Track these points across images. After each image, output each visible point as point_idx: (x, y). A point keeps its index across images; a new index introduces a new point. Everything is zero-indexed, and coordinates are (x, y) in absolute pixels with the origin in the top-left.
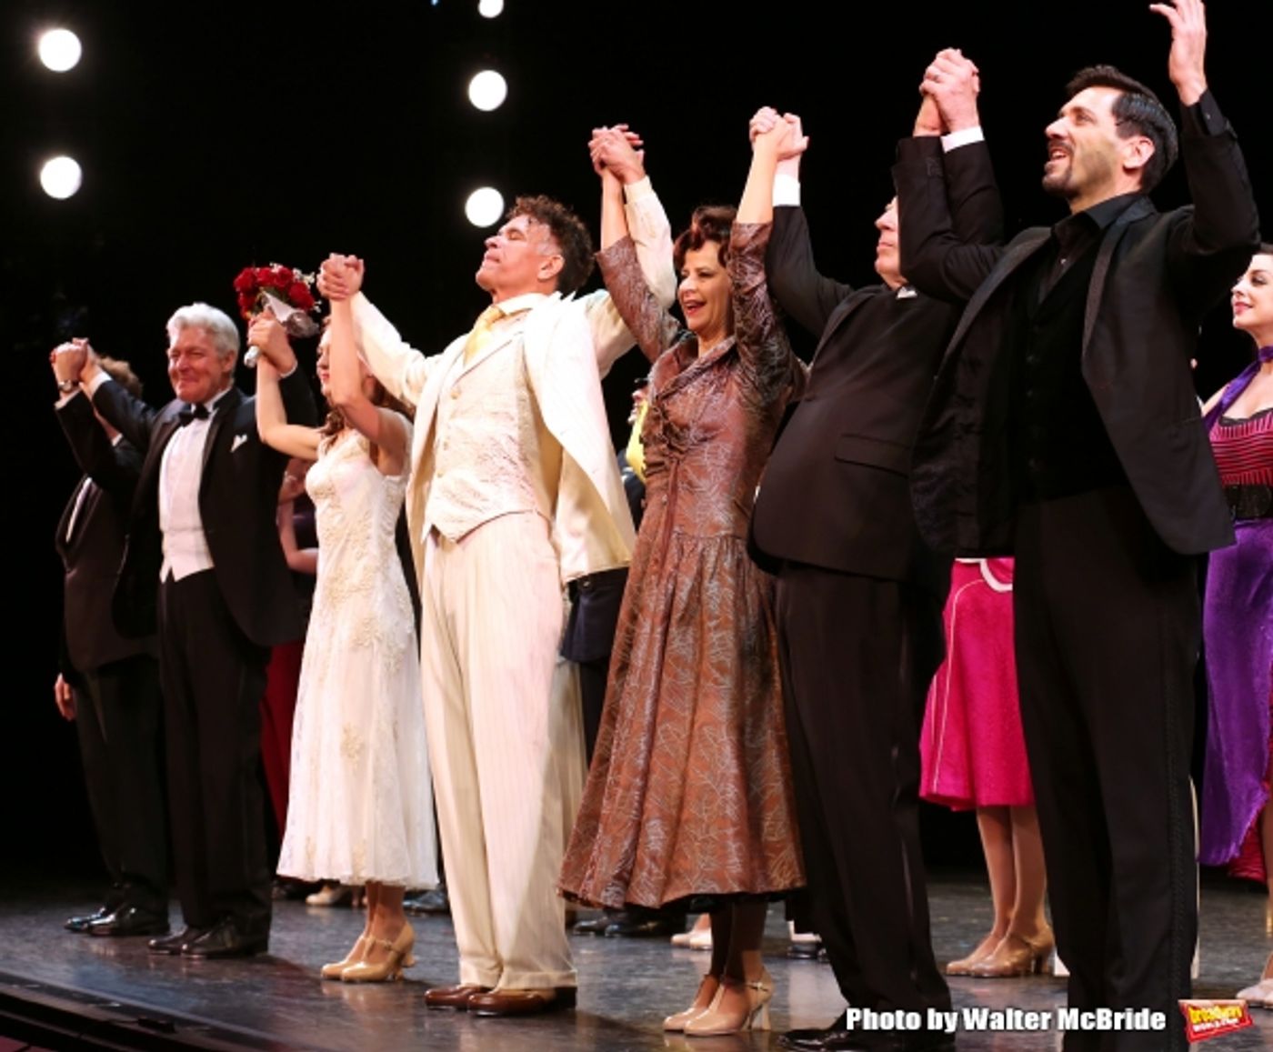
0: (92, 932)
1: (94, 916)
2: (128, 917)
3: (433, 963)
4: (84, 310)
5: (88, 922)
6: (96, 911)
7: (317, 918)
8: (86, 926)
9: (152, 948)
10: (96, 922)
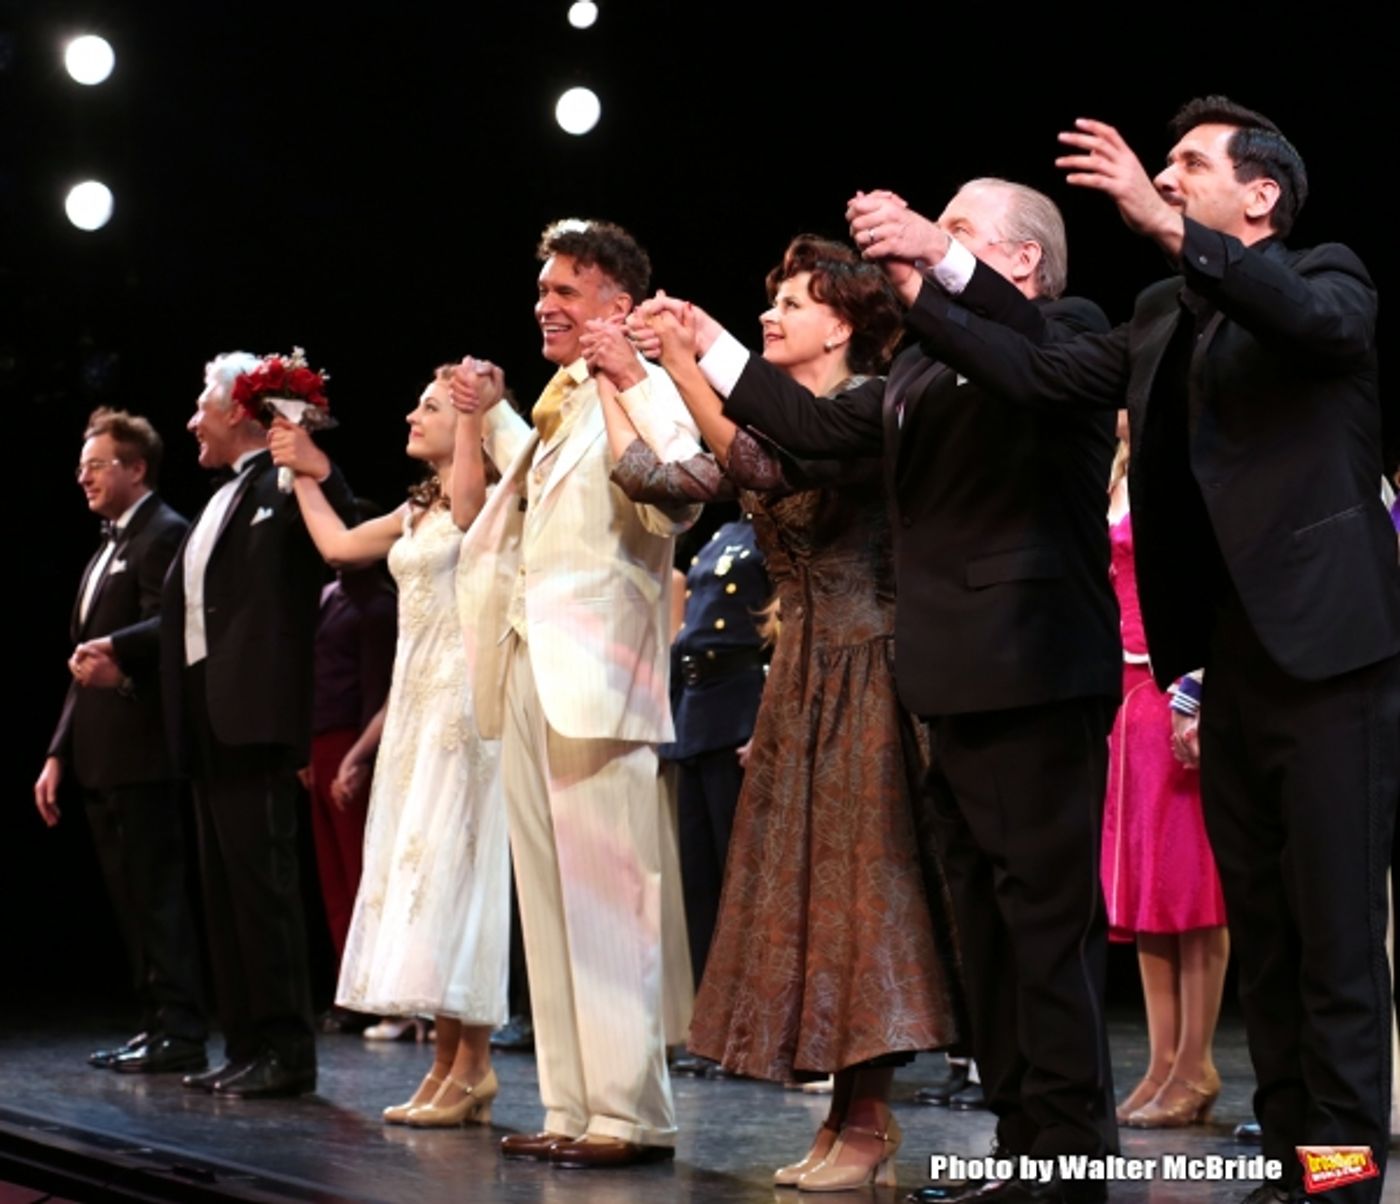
0: (120, 1068)
1: (121, 1050)
2: (159, 1051)
3: (510, 1106)
4: (114, 357)
5: (115, 1056)
6: (125, 1044)
7: (377, 1054)
8: (112, 1061)
9: (186, 1085)
10: (123, 1057)
